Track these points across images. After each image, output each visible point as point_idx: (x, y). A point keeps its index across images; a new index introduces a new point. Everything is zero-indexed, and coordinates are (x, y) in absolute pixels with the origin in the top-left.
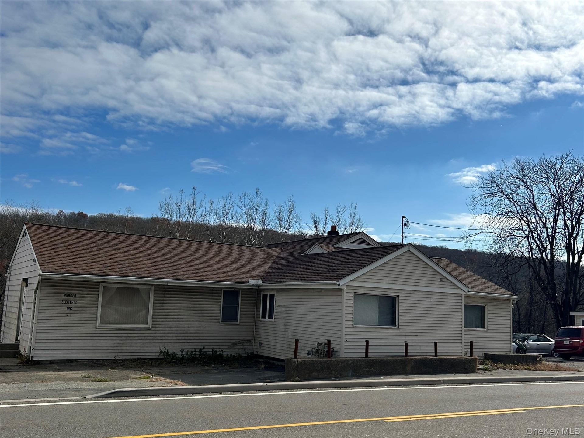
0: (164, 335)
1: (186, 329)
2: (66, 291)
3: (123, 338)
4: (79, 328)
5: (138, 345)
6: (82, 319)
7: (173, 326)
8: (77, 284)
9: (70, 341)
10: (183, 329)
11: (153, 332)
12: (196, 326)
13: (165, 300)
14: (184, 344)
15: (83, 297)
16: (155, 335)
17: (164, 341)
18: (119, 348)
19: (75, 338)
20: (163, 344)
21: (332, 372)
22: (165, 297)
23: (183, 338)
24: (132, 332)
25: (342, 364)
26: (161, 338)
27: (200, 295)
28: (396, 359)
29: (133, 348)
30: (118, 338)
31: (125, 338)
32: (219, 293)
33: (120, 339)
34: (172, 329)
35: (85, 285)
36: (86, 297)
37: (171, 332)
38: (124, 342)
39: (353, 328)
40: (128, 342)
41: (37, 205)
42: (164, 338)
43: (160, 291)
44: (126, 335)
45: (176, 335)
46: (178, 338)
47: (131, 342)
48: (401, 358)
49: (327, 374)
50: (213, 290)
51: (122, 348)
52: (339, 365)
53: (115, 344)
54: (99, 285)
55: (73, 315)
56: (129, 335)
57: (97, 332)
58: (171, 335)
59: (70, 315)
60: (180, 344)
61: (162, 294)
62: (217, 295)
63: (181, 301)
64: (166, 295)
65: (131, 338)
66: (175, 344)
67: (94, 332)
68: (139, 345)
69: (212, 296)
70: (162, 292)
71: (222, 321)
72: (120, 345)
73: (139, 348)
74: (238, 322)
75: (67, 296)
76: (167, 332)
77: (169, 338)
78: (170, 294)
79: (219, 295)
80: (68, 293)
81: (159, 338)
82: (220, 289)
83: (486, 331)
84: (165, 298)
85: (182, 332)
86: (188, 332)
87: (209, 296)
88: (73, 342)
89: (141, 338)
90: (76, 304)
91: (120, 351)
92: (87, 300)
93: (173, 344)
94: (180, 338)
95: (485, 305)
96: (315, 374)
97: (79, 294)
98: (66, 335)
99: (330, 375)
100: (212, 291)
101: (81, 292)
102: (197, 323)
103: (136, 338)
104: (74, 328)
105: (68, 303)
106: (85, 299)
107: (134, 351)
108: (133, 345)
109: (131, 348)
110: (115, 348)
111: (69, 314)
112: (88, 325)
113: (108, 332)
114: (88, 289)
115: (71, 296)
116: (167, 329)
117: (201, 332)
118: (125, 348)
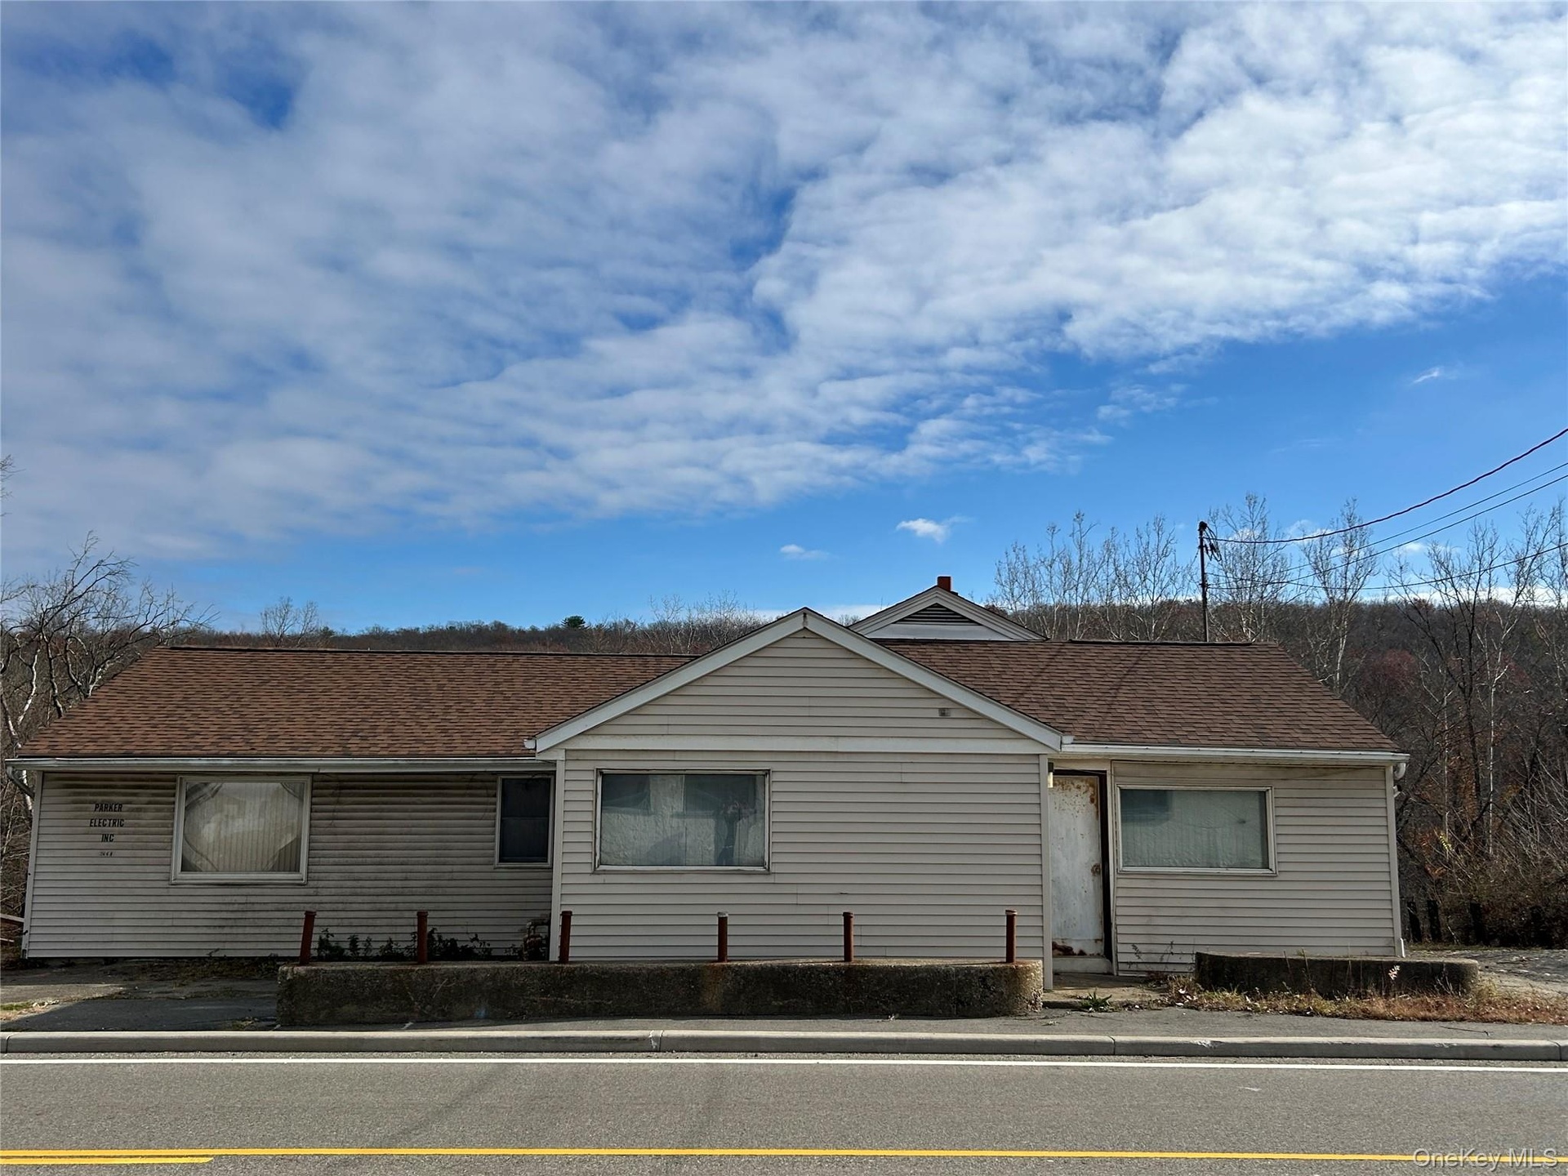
0: (341, 899)
1: (398, 884)
2: (100, 798)
3: (236, 907)
4: (130, 884)
5: (273, 923)
6: (138, 861)
7: (363, 876)
8: (125, 780)
9: (110, 915)
10: (392, 883)
11: (311, 891)
12: (425, 876)
13: (339, 811)
14: (394, 922)
15: (139, 810)
16: (317, 899)
17: (343, 914)
18: (226, 930)
19: (122, 907)
20: (340, 920)
21: (412, 1004)
22: (338, 803)
23: (393, 906)
24: (258, 891)
25: (449, 982)
26: (334, 906)
27: (435, 795)
28: (660, 968)
29: (263, 930)
30: (224, 907)
31: (241, 907)
32: (491, 788)
33: (231, 908)
34: (361, 883)
35: (143, 781)
36: (146, 810)
37: (359, 890)
38: (239, 915)
39: (595, 872)
40: (249, 915)
41: (734, 602)
42: (341, 906)
43: (327, 788)
44: (243, 900)
45: (375, 899)
46: (378, 906)
47: (256, 915)
48: (680, 965)
49: (392, 1011)
50: (471, 781)
51: (234, 931)
52: (441, 986)
53: (217, 921)
54: (175, 781)
55: (117, 853)
56: (252, 899)
57: (172, 891)
58: (360, 899)
59: (110, 852)
60: (384, 922)
61: (332, 795)
62: (484, 792)
63: (382, 811)
64: (342, 799)
65: (257, 907)
66: (370, 922)
67: (164, 892)
68: (276, 922)
69: (471, 795)
70: (332, 791)
71: (501, 860)
72: (230, 923)
73: (277, 930)
74: (547, 862)
75: (101, 809)
76: (348, 890)
77: (353, 905)
78: (354, 795)
79: (490, 791)
80: (103, 801)
81: (328, 906)
82: (492, 778)
83: (1272, 877)
84: (338, 807)
85: (388, 891)
86: (407, 890)
87: (463, 795)
88: (118, 915)
89: (281, 906)
90: (121, 826)
91: (229, 938)
92: (148, 818)
93: (364, 922)
94: (385, 905)
95: (1264, 789)
96: (350, 1009)
97: (130, 803)
98: (101, 900)
99: (405, 1014)
100: (470, 784)
101: (134, 798)
102: (428, 868)
103: (269, 907)
104: (119, 884)
105: (104, 826)
106: (143, 814)
107: (265, 938)
108: (260, 923)
109: (257, 931)
110: (218, 931)
111: (107, 851)
112: (152, 876)
113: (199, 892)
114: (148, 791)
115: (111, 808)
116: (349, 883)
117: (440, 891)
118: (240, 930)
